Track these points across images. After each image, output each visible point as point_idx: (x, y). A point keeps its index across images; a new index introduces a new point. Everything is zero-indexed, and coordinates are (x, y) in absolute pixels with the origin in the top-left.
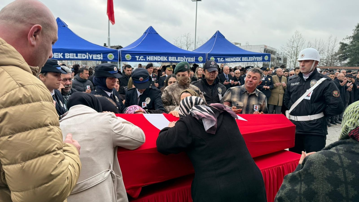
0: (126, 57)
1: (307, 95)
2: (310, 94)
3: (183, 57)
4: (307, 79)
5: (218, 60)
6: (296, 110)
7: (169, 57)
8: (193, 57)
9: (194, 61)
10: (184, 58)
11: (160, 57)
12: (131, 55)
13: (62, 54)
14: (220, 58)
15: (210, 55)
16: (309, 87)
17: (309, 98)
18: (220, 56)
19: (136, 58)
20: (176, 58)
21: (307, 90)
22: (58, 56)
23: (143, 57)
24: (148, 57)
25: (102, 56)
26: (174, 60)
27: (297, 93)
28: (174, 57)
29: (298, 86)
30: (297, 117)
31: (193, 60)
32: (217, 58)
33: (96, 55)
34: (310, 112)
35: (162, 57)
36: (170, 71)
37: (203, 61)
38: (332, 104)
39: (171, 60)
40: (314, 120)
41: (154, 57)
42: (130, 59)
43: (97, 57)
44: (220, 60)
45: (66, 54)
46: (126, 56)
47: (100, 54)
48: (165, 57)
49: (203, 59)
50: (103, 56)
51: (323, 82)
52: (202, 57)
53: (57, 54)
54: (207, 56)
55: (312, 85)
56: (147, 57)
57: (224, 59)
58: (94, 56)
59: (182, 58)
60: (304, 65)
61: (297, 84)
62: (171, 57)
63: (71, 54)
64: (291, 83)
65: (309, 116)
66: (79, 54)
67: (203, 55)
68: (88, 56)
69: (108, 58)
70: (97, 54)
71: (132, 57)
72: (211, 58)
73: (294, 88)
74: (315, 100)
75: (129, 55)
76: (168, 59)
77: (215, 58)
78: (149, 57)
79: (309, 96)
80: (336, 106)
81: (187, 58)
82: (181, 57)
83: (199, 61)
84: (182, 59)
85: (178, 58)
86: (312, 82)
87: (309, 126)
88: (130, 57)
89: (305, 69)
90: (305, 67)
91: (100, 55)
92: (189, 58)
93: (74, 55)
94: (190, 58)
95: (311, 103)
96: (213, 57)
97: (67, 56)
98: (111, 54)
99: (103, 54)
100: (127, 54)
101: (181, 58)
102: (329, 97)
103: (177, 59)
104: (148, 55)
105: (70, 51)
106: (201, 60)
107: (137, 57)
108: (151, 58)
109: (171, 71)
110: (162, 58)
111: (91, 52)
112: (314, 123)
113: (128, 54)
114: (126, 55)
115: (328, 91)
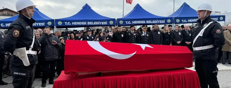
5: (182, 21)
6: (195, 44)
7: (147, 21)
9: (164, 23)
12: (123, 21)
13: (86, 22)
14: (184, 20)
15: (176, 18)
18: (184, 18)
25: (107, 22)
26: (150, 23)
28: (150, 21)
30: (195, 48)
35: (142, 21)
36: (145, 28)
37: (171, 22)
38: (216, 38)
39: (148, 23)
40: (205, 49)
42: (122, 23)
44: (184, 21)
45: (88, 22)
48: (144, 21)
51: (211, 24)
54: (174, 19)
55: (204, 27)
57: (187, 20)
58: (102, 22)
59: (156, 21)
60: (199, 14)
61: (198, 26)
63: (90, 22)
66: (94, 22)
67: (171, 18)
68: (99, 23)
69: (110, 23)
70: (104, 22)
72: (177, 20)
74: (205, 36)
76: (146, 22)
77: (180, 20)
80: (218, 40)
85: (153, 21)
86: (205, 25)
87: (201, 53)
92: (160, 21)
98: (112, 21)
99: (107, 21)
101: (155, 21)
102: (213, 34)
103: (152, 22)
105: (90, 21)
106: (169, 21)
107: (127, 22)
111: (101, 21)
114: (120, 21)
115: (213, 30)
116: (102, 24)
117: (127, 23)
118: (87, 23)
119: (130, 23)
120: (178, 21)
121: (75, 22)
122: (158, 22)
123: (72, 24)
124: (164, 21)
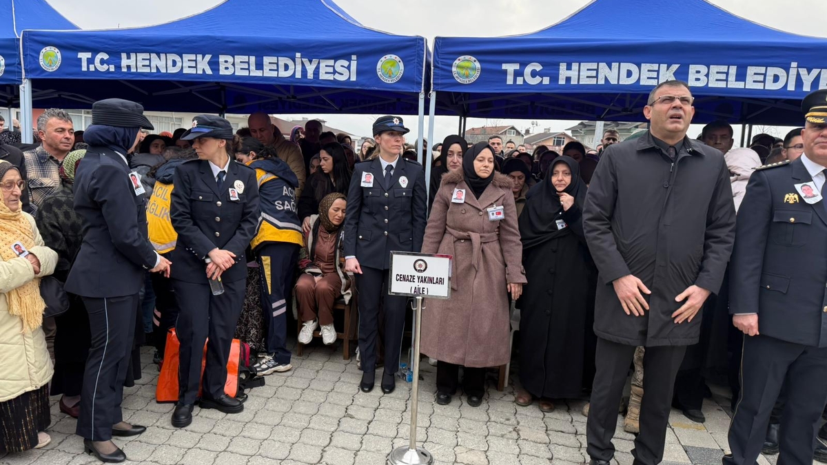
0: (454, 69)
3: (787, 69)
7: (692, 68)
10: (793, 72)
11: (633, 68)
12: (479, 61)
13: (208, 57)
19: (505, 72)
22: (196, 67)
23: (538, 68)
24: (569, 68)
25: (354, 65)
28: (724, 68)
33: (331, 62)
35: (645, 67)
41: (603, 65)
42: (473, 79)
43: (335, 72)
45: (222, 58)
46: (458, 67)
47: (349, 60)
48: (663, 67)
50: (358, 65)
53: (193, 57)
56: (563, 66)
58: (323, 64)
59: (780, 72)
62: (702, 68)
68: (299, 68)
69: (379, 73)
70: (336, 58)
71: (483, 70)
75: (473, 58)
78: (575, 66)
81: (815, 72)
82: (767, 65)
84: (776, 79)
85: (751, 70)
88: (474, 69)
91: (346, 63)
93: (248, 63)
97: (227, 65)
98: (393, 56)
99: (360, 55)
100: (462, 58)
101: (772, 71)
103: (741, 76)
104: (569, 59)
107: (510, 68)
108: (584, 73)
110: (645, 74)
111: (314, 51)
113: (467, 57)
114: (457, 62)
116: (323, 76)
117: (518, 74)
118: (214, 64)
119: (534, 81)
121: (141, 56)
122: (801, 82)
123: (118, 67)
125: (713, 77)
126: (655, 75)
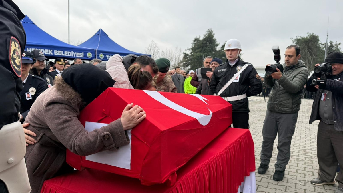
1: (236, 78)
2: (238, 77)
3: (71, 52)
4: (234, 65)
5: (107, 57)
6: (226, 92)
7: (55, 51)
8: (82, 53)
9: (83, 57)
10: (72, 53)
11: (43, 50)
15: (99, 52)
16: (236, 72)
17: (238, 81)
18: (109, 53)
20: (62, 52)
21: (235, 75)
24: (29, 49)
26: (61, 55)
27: (226, 77)
28: (60, 51)
29: (226, 72)
30: (228, 97)
31: (81, 55)
32: (106, 55)
34: (238, 93)
36: (60, 65)
37: (92, 57)
38: (255, 85)
39: (57, 54)
40: (241, 99)
48: (49, 50)
49: (92, 55)
51: (247, 67)
52: (91, 53)
54: (96, 53)
55: (238, 70)
60: (231, 53)
61: (225, 70)
62: (57, 51)
64: (218, 70)
65: (237, 96)
67: (92, 51)
72: (100, 55)
73: (222, 73)
74: (242, 82)
76: (53, 52)
77: (104, 55)
78: (30, 49)
79: (237, 79)
80: (258, 87)
81: (76, 53)
82: (68, 51)
83: (88, 57)
84: (70, 54)
85: (65, 52)
86: (238, 68)
87: (237, 104)
89: (232, 57)
90: (233, 55)
94: (78, 53)
95: (239, 85)
96: (102, 54)
101: (69, 52)
102: (252, 79)
103: (64, 53)
104: (29, 47)
106: (90, 56)
109: (62, 66)
110: (46, 52)
112: (241, 102)
115: (252, 74)
120: (102, 57)
122: (73, 55)
124: (83, 54)
125: (59, 53)
126: (48, 52)
